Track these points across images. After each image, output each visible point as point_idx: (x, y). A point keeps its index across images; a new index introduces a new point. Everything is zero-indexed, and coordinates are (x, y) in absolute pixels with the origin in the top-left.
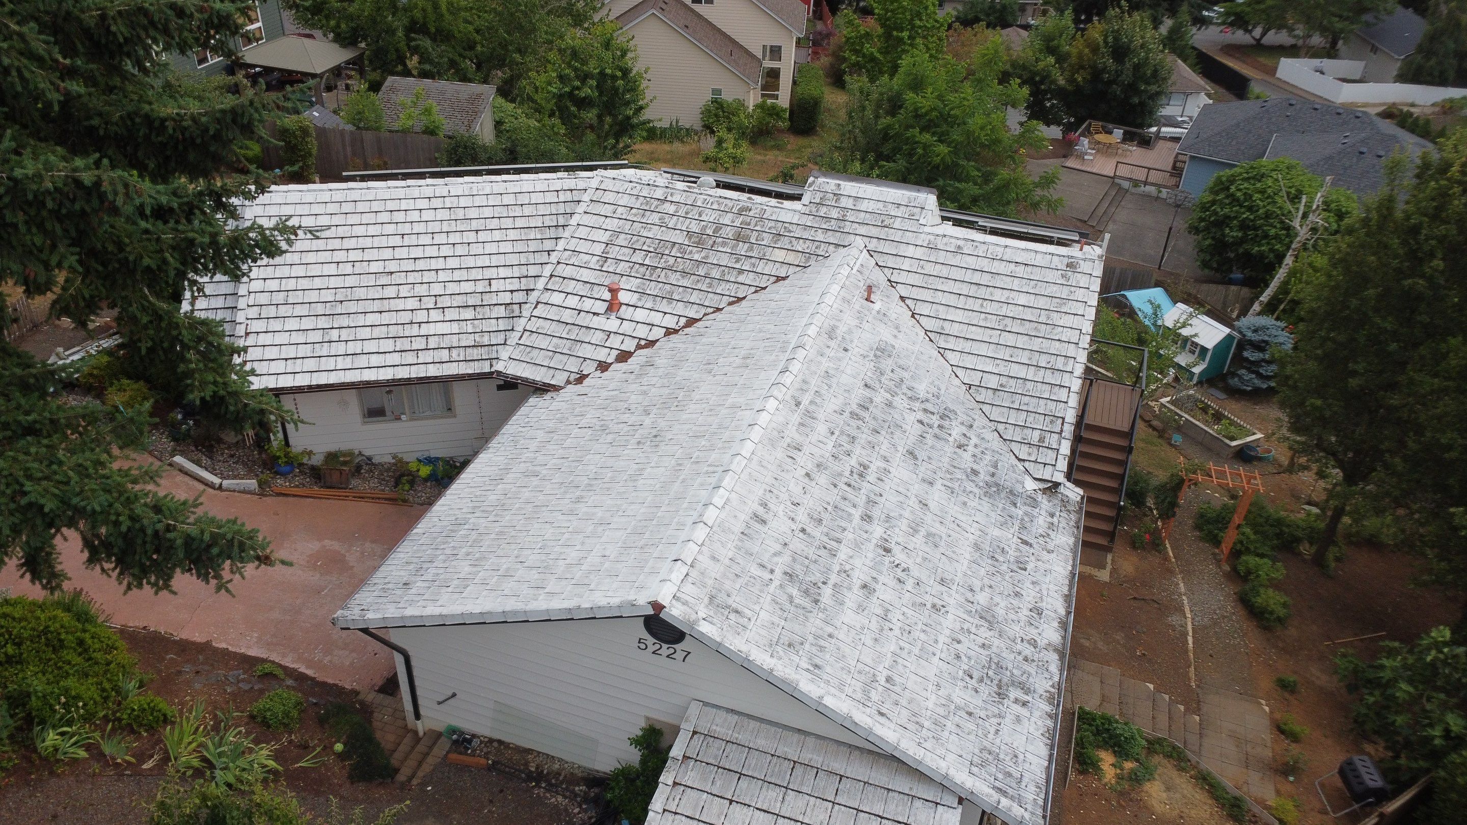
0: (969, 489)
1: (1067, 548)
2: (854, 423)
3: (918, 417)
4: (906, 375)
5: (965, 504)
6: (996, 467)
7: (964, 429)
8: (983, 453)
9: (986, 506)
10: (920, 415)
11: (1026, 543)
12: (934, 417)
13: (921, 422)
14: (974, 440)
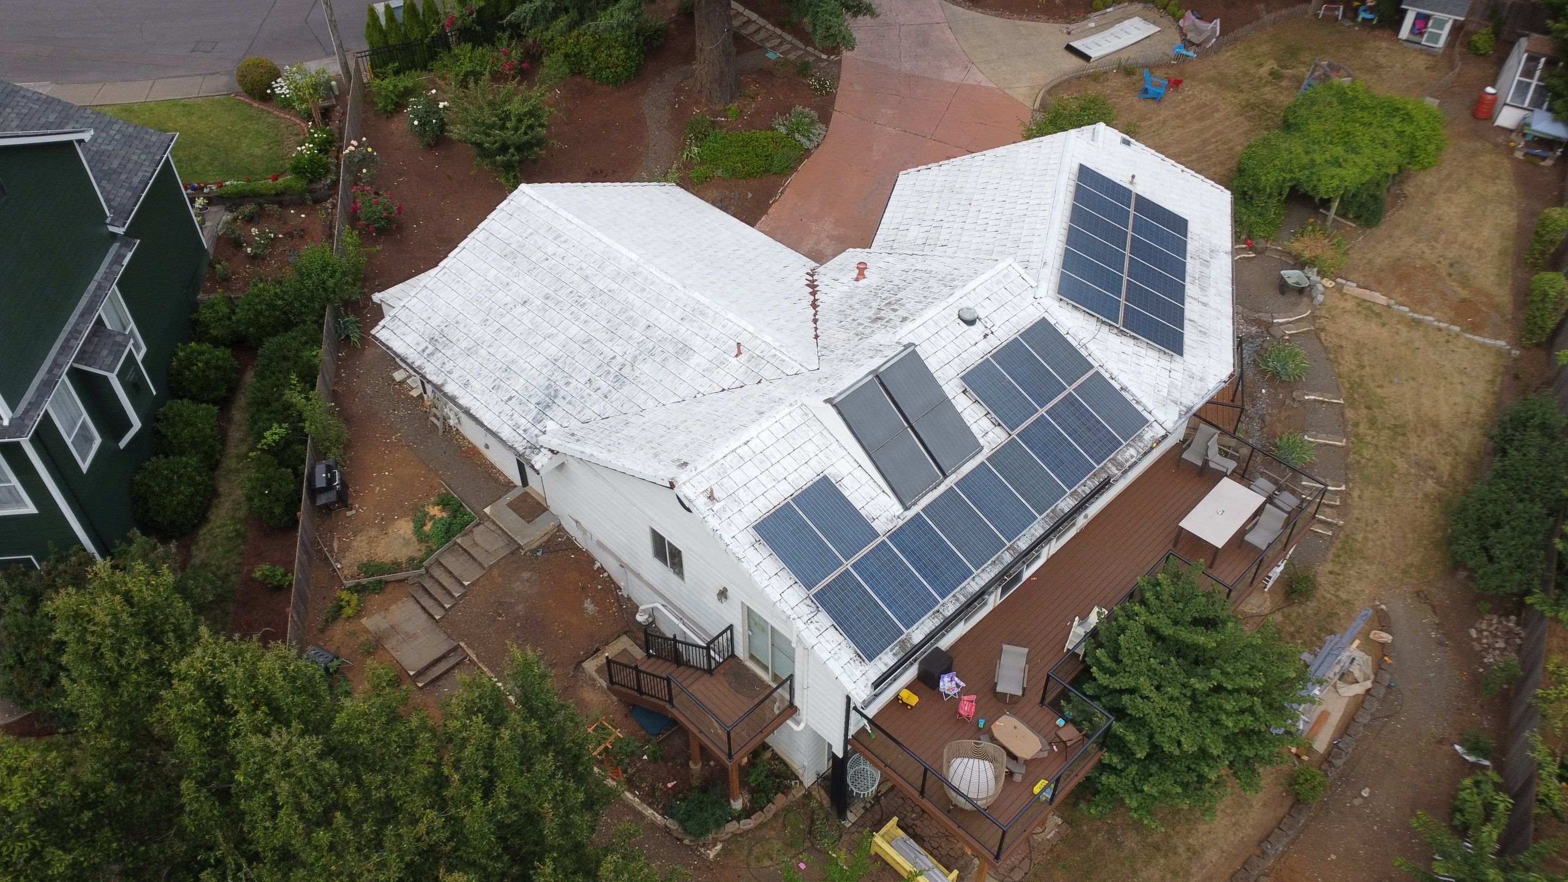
0: (556, 374)
1: (499, 430)
2: (617, 308)
3: (618, 357)
4: (658, 360)
5: (546, 366)
6: (570, 403)
7: (605, 388)
8: (583, 397)
9: (542, 381)
10: (619, 360)
11: (510, 398)
12: (617, 369)
13: (614, 358)
14: (595, 396)
